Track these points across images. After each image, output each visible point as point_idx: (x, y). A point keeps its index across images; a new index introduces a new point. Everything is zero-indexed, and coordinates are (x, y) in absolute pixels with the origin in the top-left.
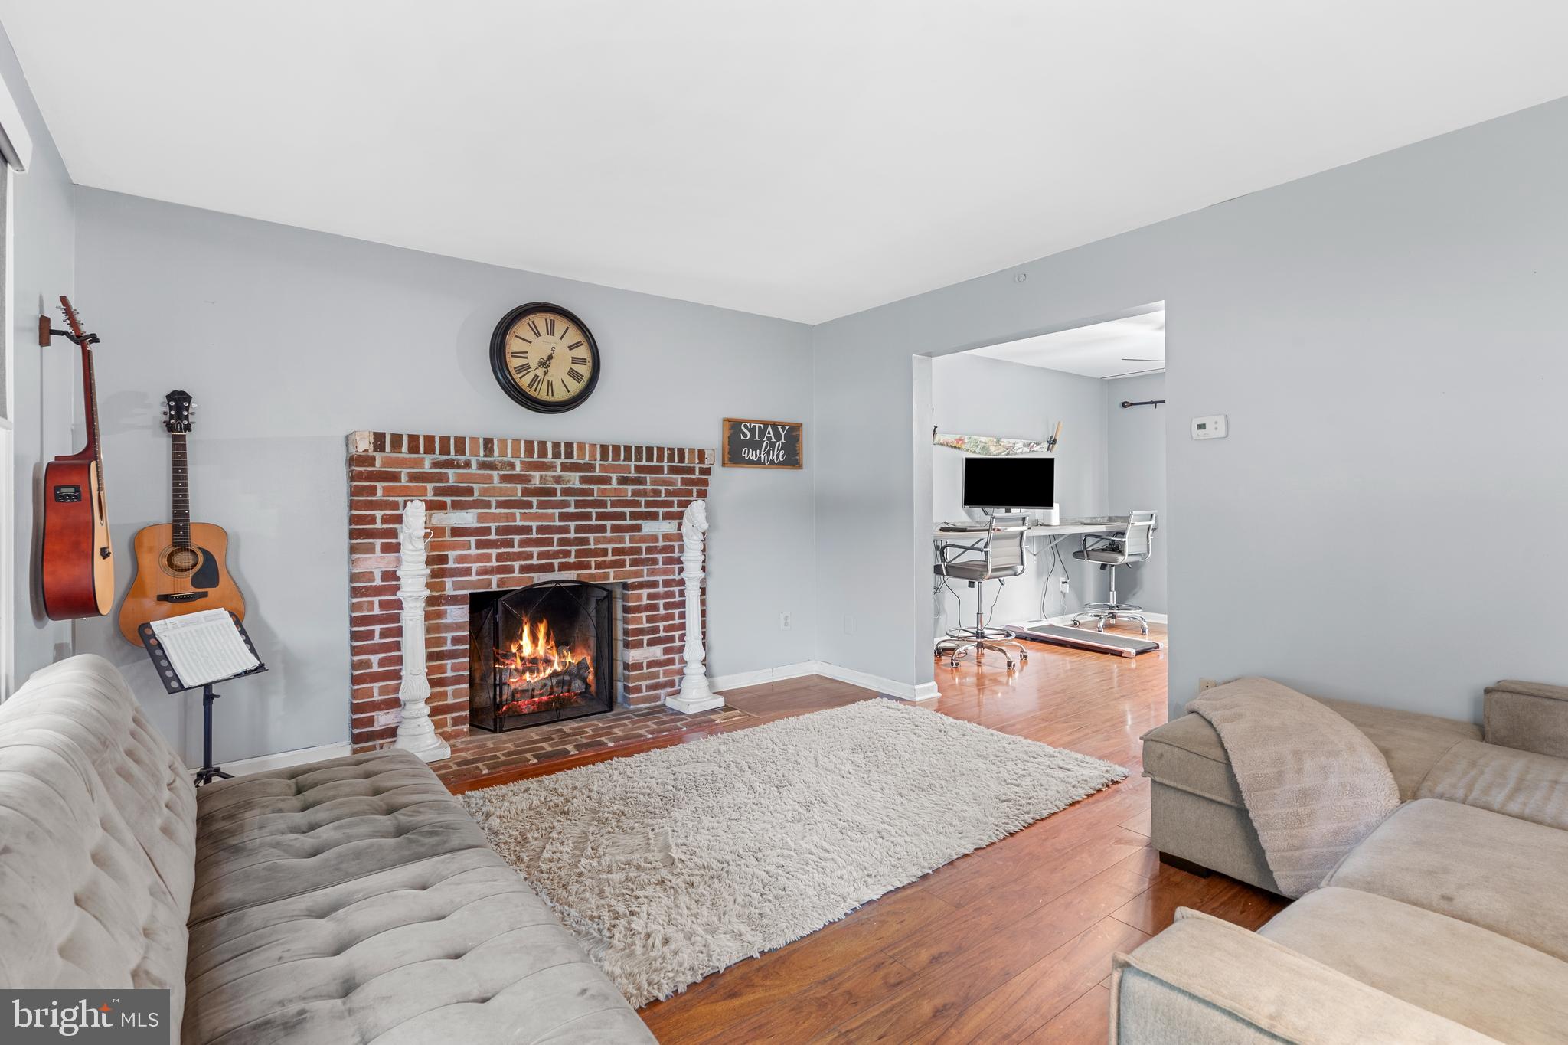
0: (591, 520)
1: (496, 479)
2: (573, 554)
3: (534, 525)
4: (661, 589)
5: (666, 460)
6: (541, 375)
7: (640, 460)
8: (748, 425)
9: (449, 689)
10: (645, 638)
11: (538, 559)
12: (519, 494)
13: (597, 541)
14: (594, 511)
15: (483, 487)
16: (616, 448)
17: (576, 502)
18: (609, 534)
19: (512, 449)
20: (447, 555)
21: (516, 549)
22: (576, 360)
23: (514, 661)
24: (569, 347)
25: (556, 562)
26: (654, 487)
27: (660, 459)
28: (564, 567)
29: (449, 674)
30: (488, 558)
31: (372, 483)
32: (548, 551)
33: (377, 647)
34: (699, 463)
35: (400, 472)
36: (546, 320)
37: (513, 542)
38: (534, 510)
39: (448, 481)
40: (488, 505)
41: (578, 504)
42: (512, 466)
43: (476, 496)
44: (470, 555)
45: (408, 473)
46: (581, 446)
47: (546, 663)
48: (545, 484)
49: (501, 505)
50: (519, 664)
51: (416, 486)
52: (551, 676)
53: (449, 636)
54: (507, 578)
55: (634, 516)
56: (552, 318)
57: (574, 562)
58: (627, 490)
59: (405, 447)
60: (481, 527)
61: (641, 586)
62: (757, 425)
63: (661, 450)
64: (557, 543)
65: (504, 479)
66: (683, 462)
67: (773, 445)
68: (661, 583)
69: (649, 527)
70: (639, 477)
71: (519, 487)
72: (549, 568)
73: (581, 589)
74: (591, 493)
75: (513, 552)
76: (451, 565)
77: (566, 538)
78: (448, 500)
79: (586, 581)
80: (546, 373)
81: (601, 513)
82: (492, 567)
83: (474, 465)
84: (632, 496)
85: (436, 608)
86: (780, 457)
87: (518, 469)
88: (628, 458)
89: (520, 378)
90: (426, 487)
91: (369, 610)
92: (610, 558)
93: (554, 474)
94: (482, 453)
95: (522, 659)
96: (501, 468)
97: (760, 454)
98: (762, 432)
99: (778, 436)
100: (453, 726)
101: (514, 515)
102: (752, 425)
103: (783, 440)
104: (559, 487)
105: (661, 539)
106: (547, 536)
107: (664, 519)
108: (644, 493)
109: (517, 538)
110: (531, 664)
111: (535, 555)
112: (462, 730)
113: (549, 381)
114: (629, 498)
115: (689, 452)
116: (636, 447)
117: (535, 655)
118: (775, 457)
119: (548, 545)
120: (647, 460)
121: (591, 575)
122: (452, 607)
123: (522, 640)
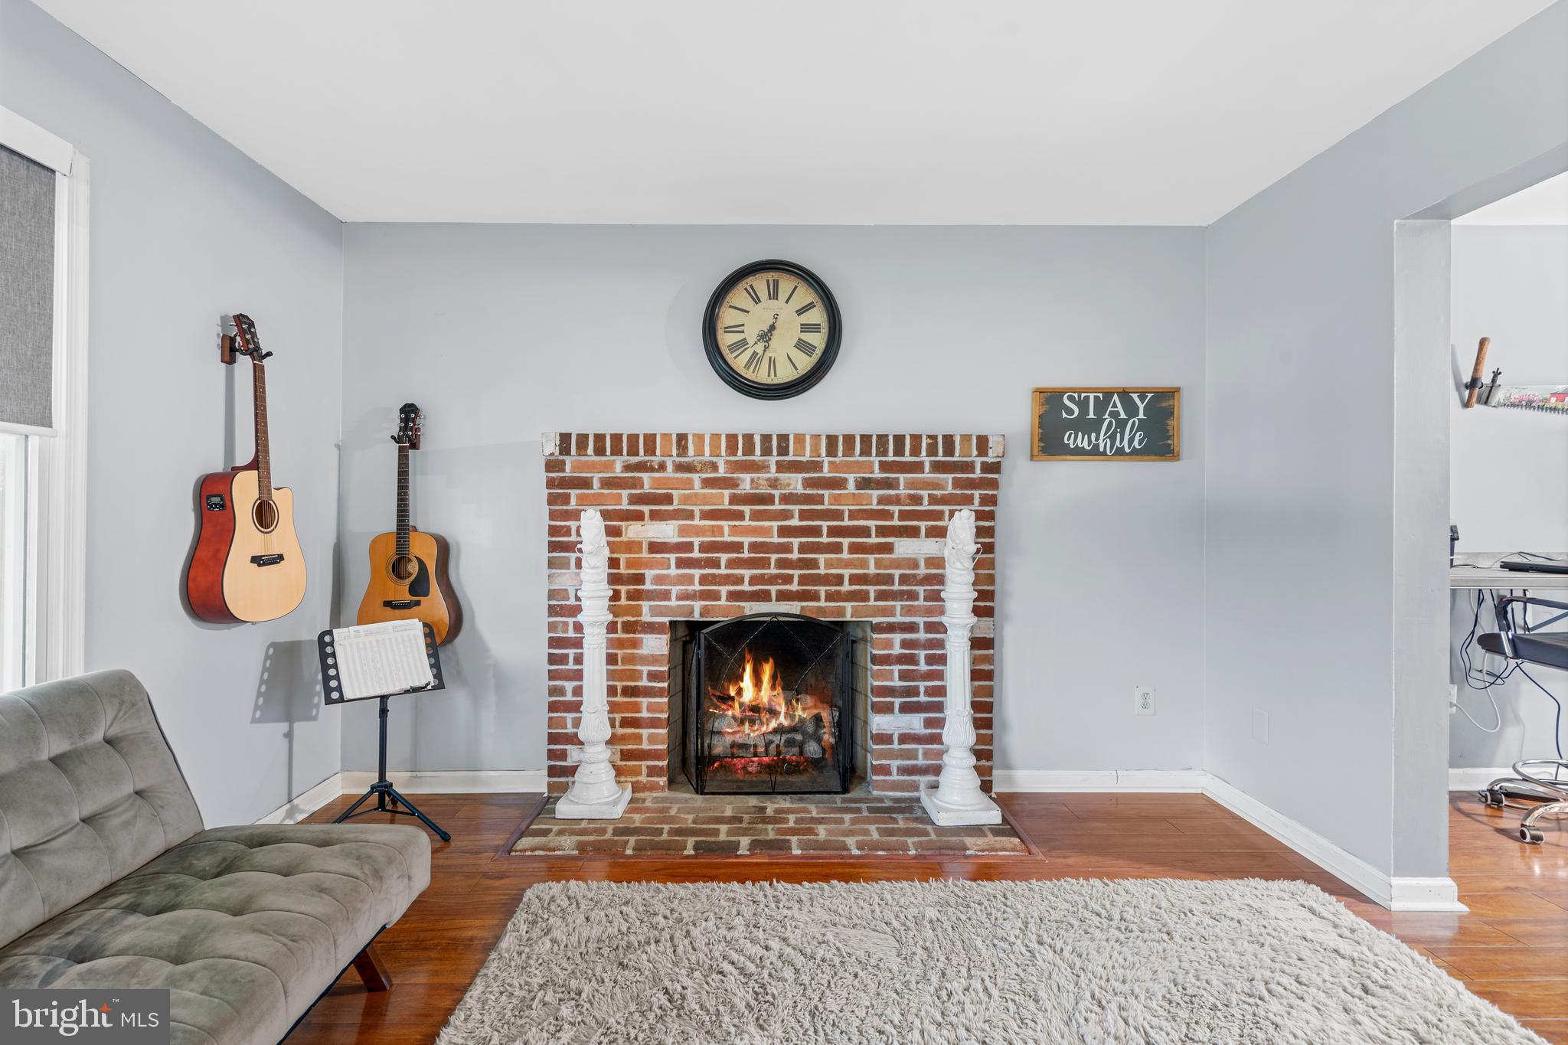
0: (820, 535)
1: (697, 484)
2: (796, 580)
3: (746, 541)
4: (922, 635)
5: (924, 453)
6: (761, 353)
7: (885, 453)
8: (1076, 395)
9: (645, 732)
10: (897, 702)
11: (750, 585)
12: (727, 501)
13: (829, 564)
14: (825, 525)
15: (684, 494)
16: (849, 439)
17: (801, 512)
18: (845, 555)
19: (711, 446)
20: (643, 575)
21: (723, 571)
22: (806, 328)
23: (731, 706)
24: (797, 312)
25: (773, 589)
26: (912, 492)
27: (916, 451)
28: (783, 596)
29: (645, 714)
30: (689, 580)
31: (566, 491)
32: (764, 575)
33: (571, 674)
34: (979, 455)
35: (592, 478)
36: (768, 281)
37: (720, 561)
38: (746, 523)
39: (642, 487)
40: (690, 515)
41: (803, 515)
42: (714, 467)
43: (675, 506)
44: (668, 576)
45: (601, 478)
46: (800, 439)
47: (770, 713)
48: (757, 489)
49: (707, 515)
50: (737, 712)
51: (610, 493)
52: (775, 731)
53: (645, 669)
54: (712, 605)
55: (882, 531)
56: (775, 278)
57: (797, 591)
58: (871, 496)
59: (590, 450)
60: (682, 543)
61: (891, 628)
62: (1092, 396)
63: (916, 439)
64: (775, 564)
65: (707, 483)
66: (952, 454)
67: (1122, 424)
68: (922, 626)
69: (904, 547)
70: (888, 478)
71: (727, 493)
72: (764, 596)
73: (806, 626)
74: (820, 500)
75: (719, 575)
76: (648, 586)
77: (787, 559)
78: (646, 509)
79: (814, 616)
80: (766, 348)
81: (835, 527)
82: (695, 591)
83: (670, 467)
84: (879, 503)
85: (631, 635)
86: (1136, 443)
87: (722, 472)
88: (866, 452)
89: (735, 358)
90: (620, 495)
91: (563, 632)
92: (846, 587)
93: (768, 476)
94: (674, 452)
95: (741, 705)
96: (701, 470)
97: (1097, 439)
98: (1101, 405)
99: (1131, 410)
100: (648, 776)
101: (721, 528)
102: (1083, 395)
103: (1141, 416)
104: (777, 493)
105: (922, 564)
106: (761, 555)
107: (927, 536)
108: (897, 500)
109: (724, 557)
110: (751, 713)
111: (747, 580)
112: (658, 783)
113: (770, 358)
114: (874, 507)
115: (962, 441)
116: (877, 436)
117: (758, 702)
118: (1126, 443)
119: (763, 568)
120: (896, 454)
121: (820, 609)
122: (648, 636)
123: (742, 681)
